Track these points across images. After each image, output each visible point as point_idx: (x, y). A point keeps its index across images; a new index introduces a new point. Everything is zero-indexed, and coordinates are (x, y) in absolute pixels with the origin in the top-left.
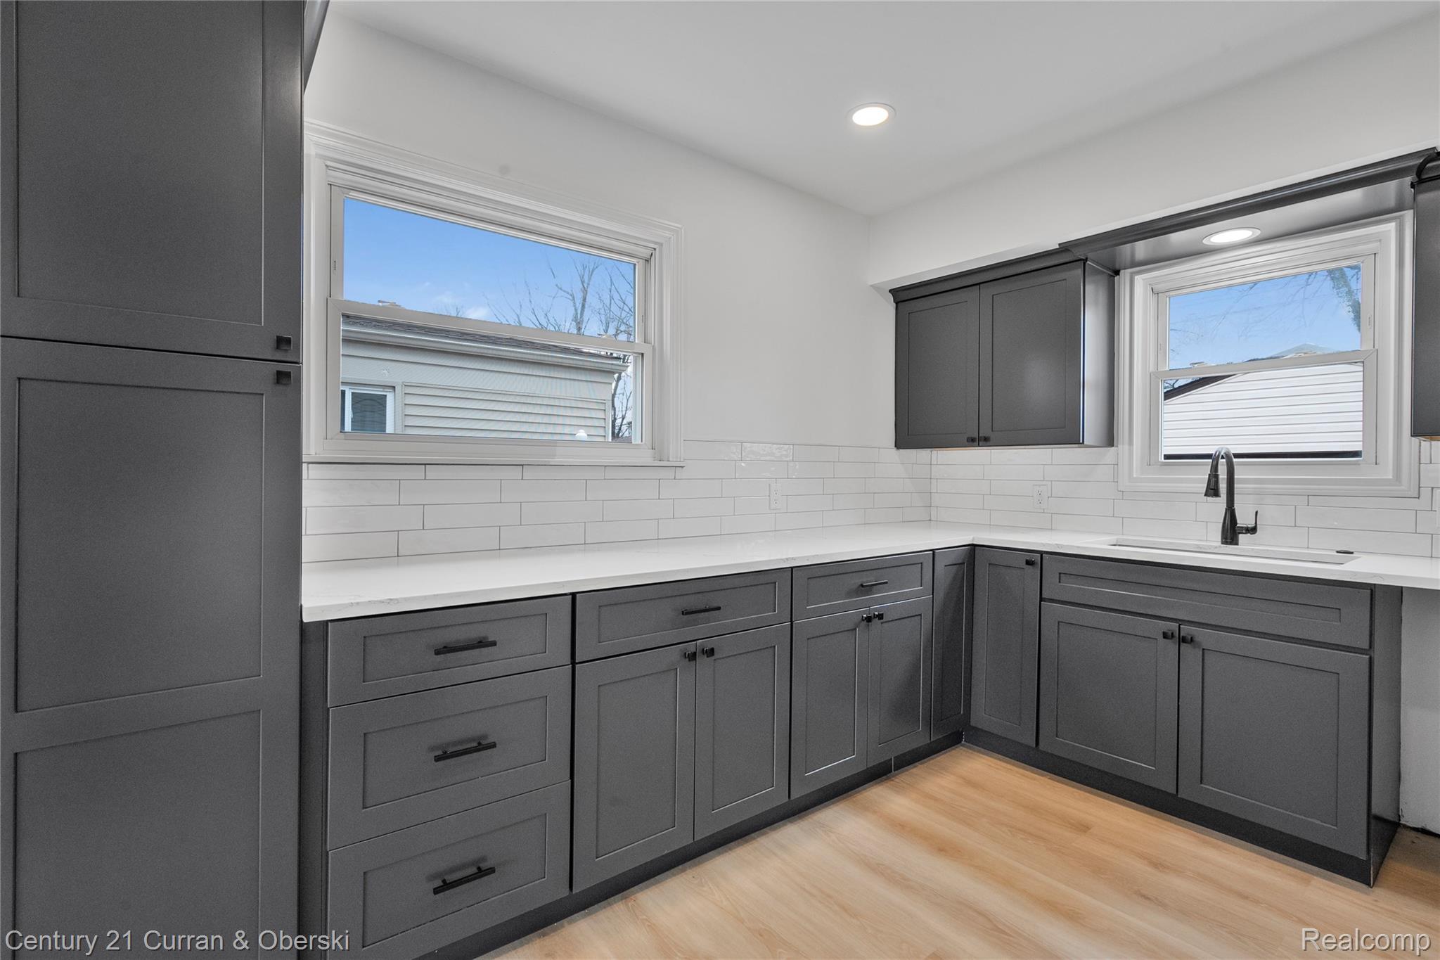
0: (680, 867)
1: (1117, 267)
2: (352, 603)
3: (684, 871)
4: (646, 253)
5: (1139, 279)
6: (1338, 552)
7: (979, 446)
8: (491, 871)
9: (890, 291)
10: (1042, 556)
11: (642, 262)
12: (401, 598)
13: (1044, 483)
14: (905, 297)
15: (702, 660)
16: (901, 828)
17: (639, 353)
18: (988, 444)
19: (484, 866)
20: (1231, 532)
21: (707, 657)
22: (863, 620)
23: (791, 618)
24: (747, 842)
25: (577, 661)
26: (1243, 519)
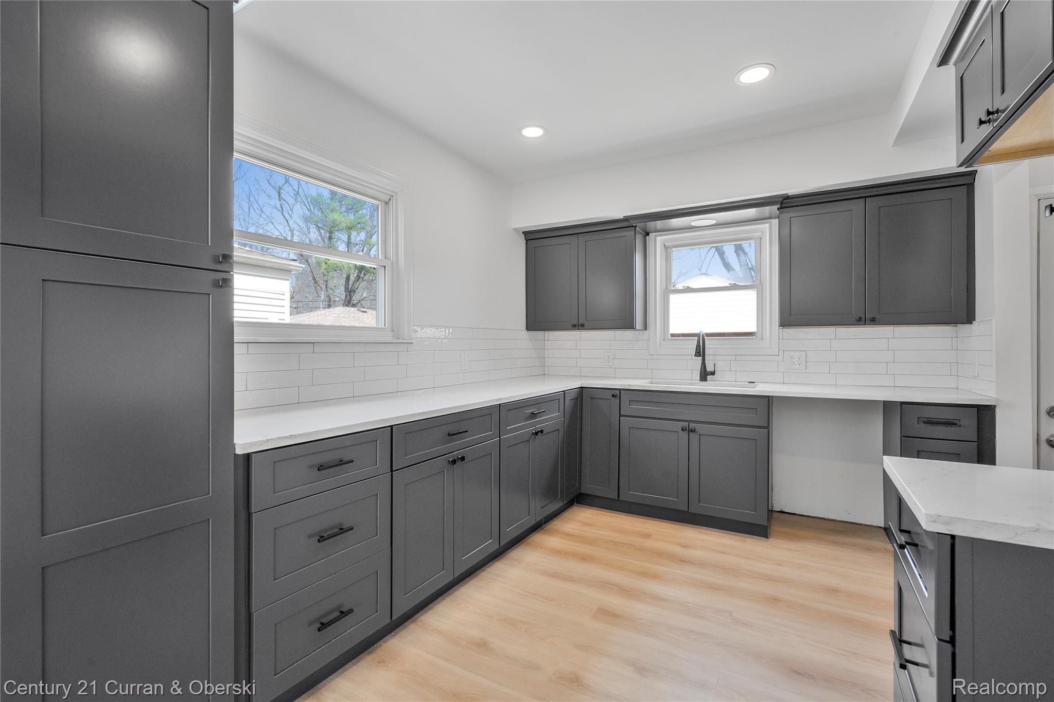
0: (441, 598)
1: (648, 231)
2: (269, 439)
3: (444, 599)
4: (386, 198)
5: (658, 238)
6: (749, 382)
7: (578, 329)
8: (351, 611)
9: (523, 233)
10: (620, 392)
11: (383, 203)
12: (297, 435)
13: (611, 351)
14: (532, 237)
15: (459, 463)
16: (559, 553)
17: (382, 266)
18: (584, 328)
19: (345, 609)
20: (705, 375)
21: (461, 461)
22: (533, 434)
23: (500, 435)
24: (476, 576)
25: (394, 470)
26: (709, 368)
